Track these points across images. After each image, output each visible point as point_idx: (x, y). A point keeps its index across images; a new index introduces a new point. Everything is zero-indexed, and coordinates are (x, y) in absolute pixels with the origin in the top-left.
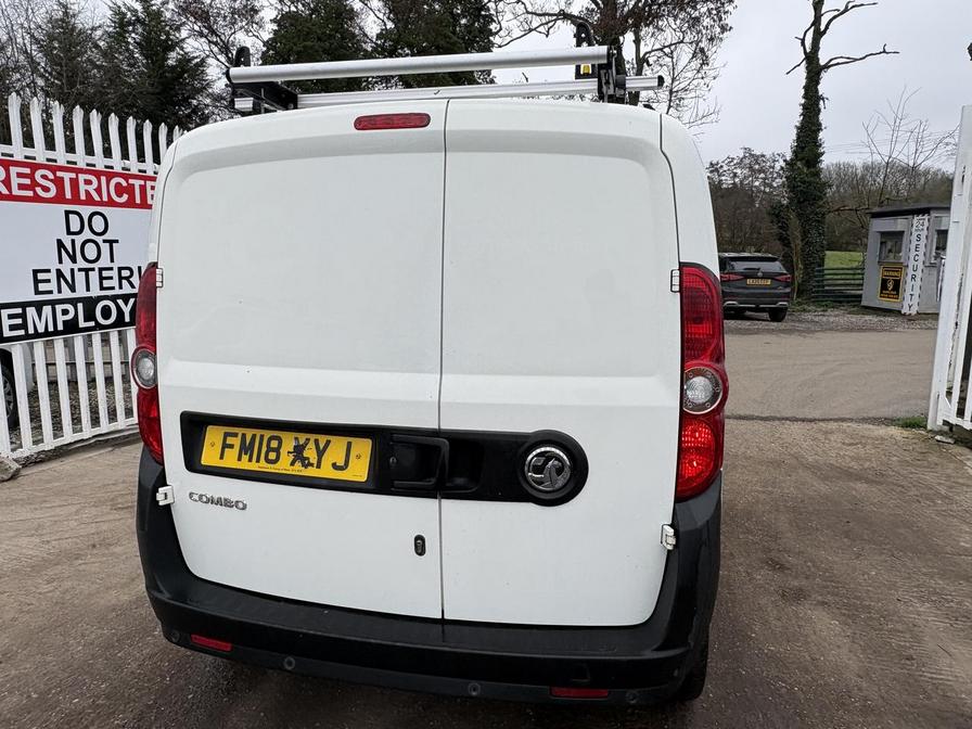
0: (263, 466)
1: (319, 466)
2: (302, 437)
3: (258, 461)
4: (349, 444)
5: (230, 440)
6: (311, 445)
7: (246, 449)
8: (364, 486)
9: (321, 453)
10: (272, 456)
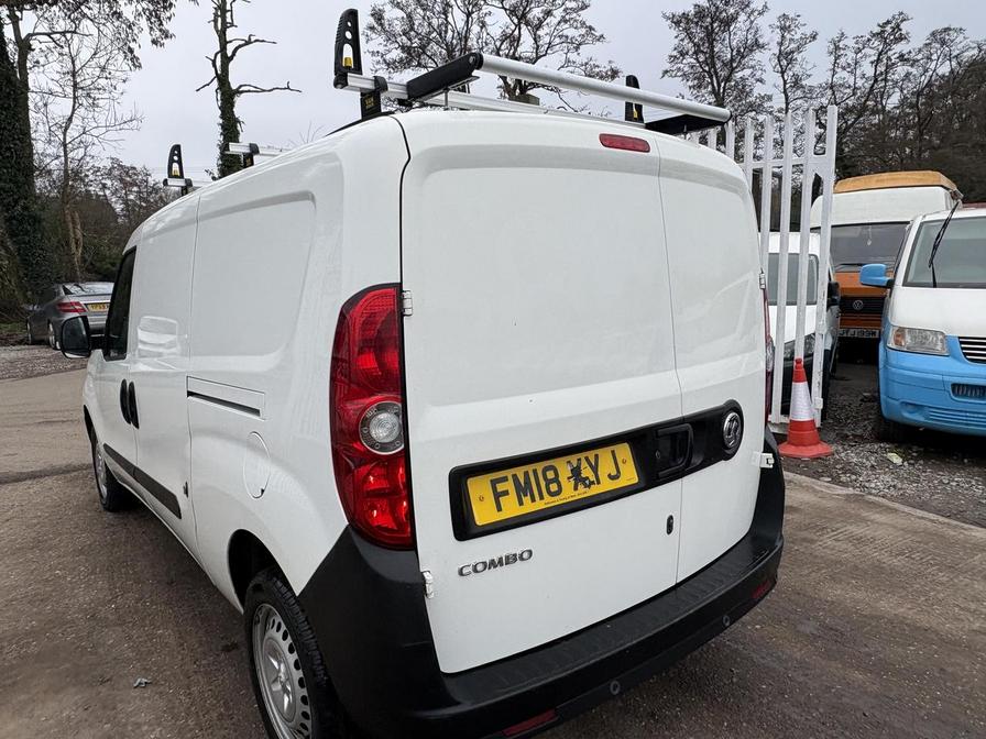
0: (548, 502)
1: (599, 483)
2: (574, 459)
3: (542, 498)
4: (613, 452)
5: (501, 487)
6: (584, 464)
7: (523, 490)
8: (638, 487)
9: (595, 469)
10: (554, 487)
